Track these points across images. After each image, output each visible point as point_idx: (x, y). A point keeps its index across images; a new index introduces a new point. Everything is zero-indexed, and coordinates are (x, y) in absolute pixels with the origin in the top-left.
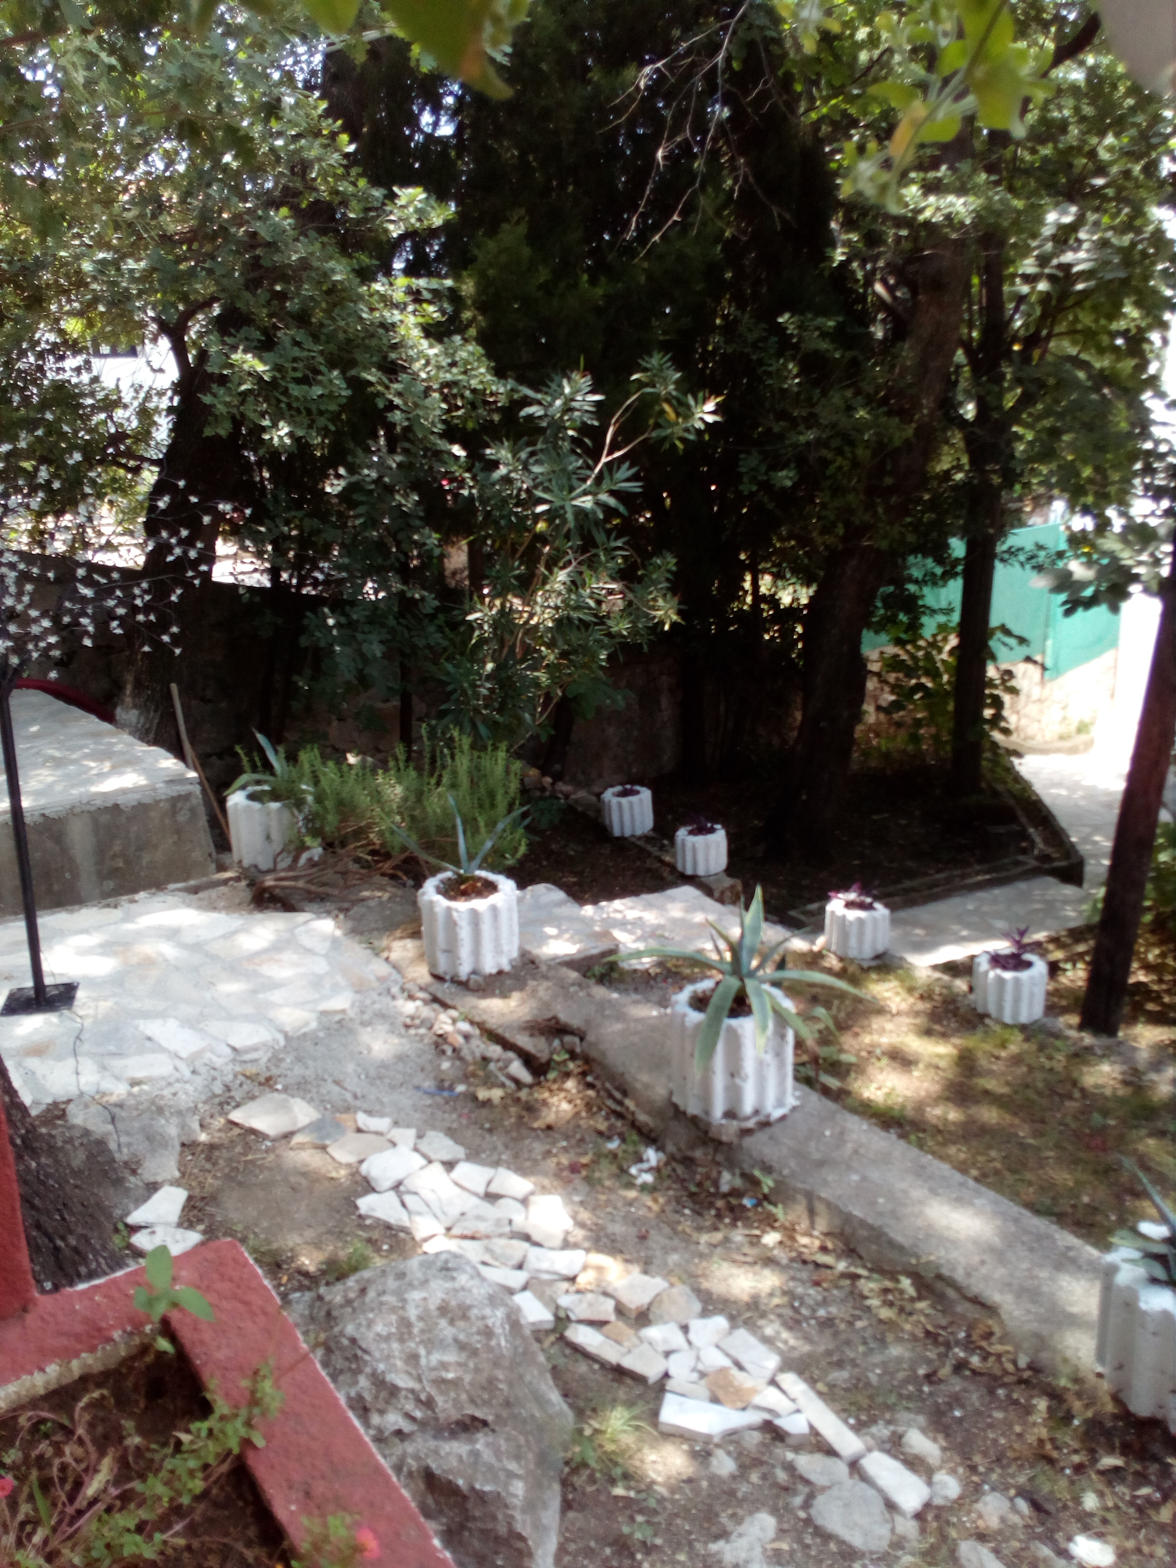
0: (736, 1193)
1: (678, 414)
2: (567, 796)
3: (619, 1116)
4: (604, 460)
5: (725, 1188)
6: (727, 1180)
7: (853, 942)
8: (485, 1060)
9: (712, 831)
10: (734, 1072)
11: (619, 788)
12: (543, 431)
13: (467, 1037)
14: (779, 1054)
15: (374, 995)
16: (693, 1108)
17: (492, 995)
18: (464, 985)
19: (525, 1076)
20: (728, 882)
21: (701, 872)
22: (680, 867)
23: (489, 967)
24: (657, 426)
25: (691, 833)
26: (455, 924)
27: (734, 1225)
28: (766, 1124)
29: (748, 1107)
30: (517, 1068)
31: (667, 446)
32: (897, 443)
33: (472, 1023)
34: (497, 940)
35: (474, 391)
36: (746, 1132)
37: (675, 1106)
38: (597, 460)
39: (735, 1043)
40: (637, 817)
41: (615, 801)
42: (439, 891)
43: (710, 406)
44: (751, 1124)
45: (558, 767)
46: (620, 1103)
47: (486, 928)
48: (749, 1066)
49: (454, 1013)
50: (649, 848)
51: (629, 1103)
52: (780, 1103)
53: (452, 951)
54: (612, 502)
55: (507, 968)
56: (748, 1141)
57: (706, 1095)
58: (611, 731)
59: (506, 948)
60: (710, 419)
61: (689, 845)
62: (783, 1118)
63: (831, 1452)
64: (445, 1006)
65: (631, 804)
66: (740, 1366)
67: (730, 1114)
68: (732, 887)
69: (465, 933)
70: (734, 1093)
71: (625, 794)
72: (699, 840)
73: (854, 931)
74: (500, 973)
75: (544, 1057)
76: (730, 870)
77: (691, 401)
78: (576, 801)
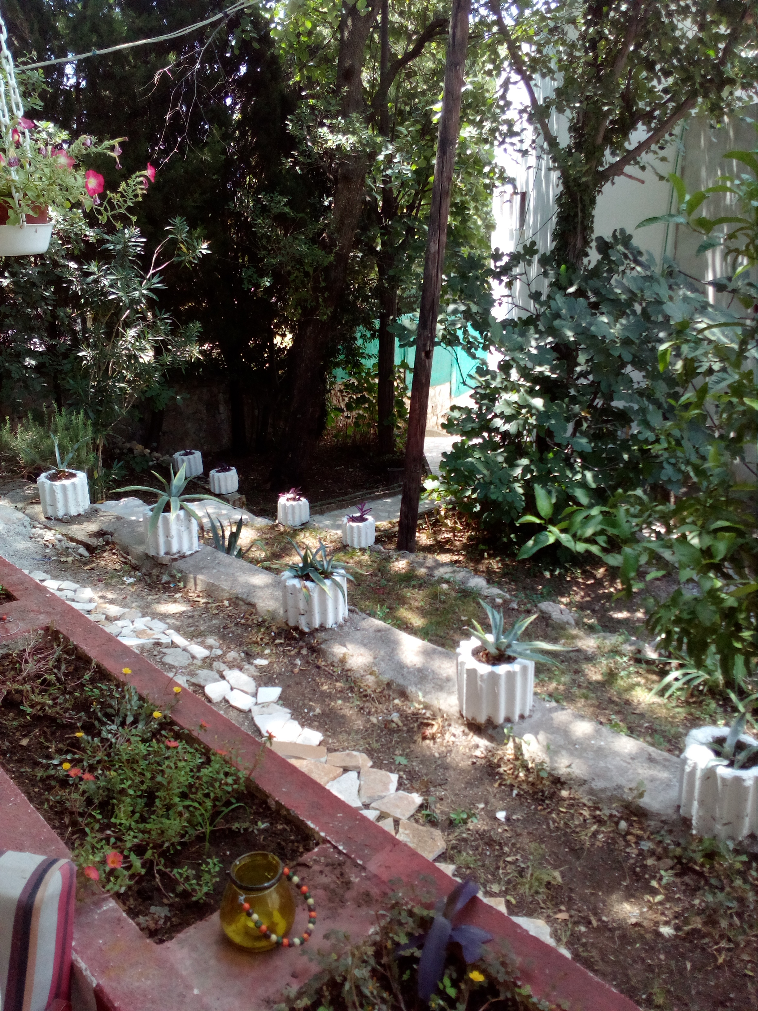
0: (168, 583)
1: (188, 249)
2: (157, 459)
3: (125, 563)
4: (151, 272)
5: (163, 581)
6: (165, 578)
7: (290, 517)
8: (68, 548)
9: (229, 470)
10: (168, 535)
11: (184, 452)
12: (114, 257)
13: (60, 541)
14: (189, 528)
15: (15, 526)
16: (152, 553)
17: (75, 524)
18: (60, 520)
19: (86, 554)
20: (238, 496)
21: (223, 492)
22: (212, 490)
23: (73, 512)
24: (179, 255)
25: (218, 472)
26: (54, 491)
27: (164, 593)
28: (183, 557)
29: (175, 549)
30: (82, 550)
31: (182, 266)
32: (326, 264)
33: (63, 535)
34: (76, 499)
35: (76, 234)
36: (175, 560)
37: (146, 554)
38: (147, 272)
39: (166, 522)
40: (193, 466)
41: (180, 458)
42: (47, 477)
43: (205, 246)
44: (176, 556)
45: (155, 444)
46: (126, 558)
47: (70, 493)
48: (174, 531)
49: (53, 532)
50: (199, 482)
51: (129, 557)
52: (190, 549)
53: (54, 505)
54: (151, 294)
55: (83, 513)
56: (175, 563)
57: (157, 548)
58: (189, 425)
59: (82, 504)
60: (204, 252)
61: (216, 477)
62: (192, 554)
63: (177, 646)
64: (50, 529)
65: (189, 459)
66: (151, 629)
67: (167, 553)
68: (240, 499)
69: (59, 496)
70: (168, 544)
71: (186, 454)
72: (222, 474)
73: (290, 511)
74: (79, 515)
75: (95, 545)
76: (240, 490)
77: (196, 244)
78: (163, 461)
